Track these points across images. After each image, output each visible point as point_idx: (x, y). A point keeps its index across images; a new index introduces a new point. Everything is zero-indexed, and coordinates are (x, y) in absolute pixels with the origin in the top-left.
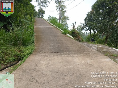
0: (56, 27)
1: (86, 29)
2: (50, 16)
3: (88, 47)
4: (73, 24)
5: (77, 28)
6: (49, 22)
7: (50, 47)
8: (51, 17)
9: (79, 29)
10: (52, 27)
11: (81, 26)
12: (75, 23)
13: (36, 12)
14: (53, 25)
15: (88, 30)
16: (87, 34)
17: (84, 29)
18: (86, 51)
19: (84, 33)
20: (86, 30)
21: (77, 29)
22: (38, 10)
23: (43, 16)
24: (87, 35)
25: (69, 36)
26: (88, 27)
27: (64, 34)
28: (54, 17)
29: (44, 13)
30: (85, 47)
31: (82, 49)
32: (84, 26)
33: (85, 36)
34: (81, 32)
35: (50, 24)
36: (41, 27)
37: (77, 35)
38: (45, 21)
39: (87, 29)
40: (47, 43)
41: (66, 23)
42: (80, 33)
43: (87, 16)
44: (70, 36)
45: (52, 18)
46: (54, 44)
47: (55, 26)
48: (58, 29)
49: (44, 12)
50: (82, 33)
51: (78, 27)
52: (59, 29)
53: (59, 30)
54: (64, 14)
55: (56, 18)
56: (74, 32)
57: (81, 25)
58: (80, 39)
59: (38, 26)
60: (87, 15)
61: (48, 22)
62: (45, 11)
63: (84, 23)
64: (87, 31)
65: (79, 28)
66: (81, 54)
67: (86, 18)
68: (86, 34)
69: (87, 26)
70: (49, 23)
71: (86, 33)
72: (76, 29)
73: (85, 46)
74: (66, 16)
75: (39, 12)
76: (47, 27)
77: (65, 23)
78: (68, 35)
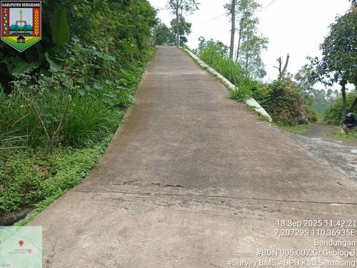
0: (216, 73)
1: (326, 79)
2: (201, 39)
3: (328, 159)
4: (280, 60)
5: (298, 74)
6: (196, 58)
7: (158, 158)
8: (206, 40)
9: (304, 79)
10: (204, 73)
11: (308, 67)
12: (288, 57)
13: (165, 28)
14: (205, 69)
15: (335, 83)
16: (333, 95)
17: (320, 80)
18: (312, 189)
19: (322, 90)
20: (325, 83)
21: (298, 77)
22: (172, 23)
23: (185, 40)
24: (331, 98)
25: (252, 109)
26: (335, 72)
27: (238, 97)
28: (215, 41)
29: (189, 32)
30: (310, 158)
31: (295, 171)
32: (319, 68)
33: (325, 101)
34: (308, 89)
35: (199, 64)
36: (166, 73)
37: (293, 101)
38: (184, 54)
39: (332, 80)
41: (259, 60)
42: (307, 91)
43: (332, 33)
44: (258, 106)
45: (211, 43)
46: (181, 142)
47: (211, 69)
48: (220, 80)
49: (190, 26)
50: (314, 91)
51: (300, 71)
52: (224, 79)
53: (223, 83)
54: (253, 30)
55: (220, 43)
56: (281, 90)
57: (310, 64)
58: (302, 113)
59: (156, 73)
60: (334, 27)
61: (194, 59)
62: (191, 24)
63: (321, 58)
64: (330, 85)
65: (303, 76)
66: (285, 207)
67: (327, 40)
68: (328, 95)
69: (332, 69)
70: (196, 61)
71: (330, 91)
72: (293, 79)
73: (310, 154)
74: (258, 35)
75: (174, 27)
76: (186, 75)
77: (256, 60)
78: (252, 102)
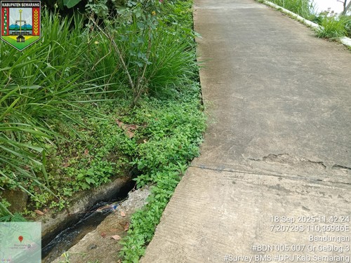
0: (279, 9)
40: (262, 87)
47: (270, 3)
76: (242, 10)
